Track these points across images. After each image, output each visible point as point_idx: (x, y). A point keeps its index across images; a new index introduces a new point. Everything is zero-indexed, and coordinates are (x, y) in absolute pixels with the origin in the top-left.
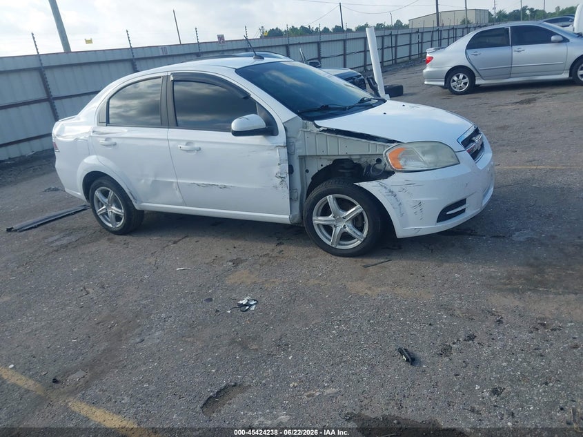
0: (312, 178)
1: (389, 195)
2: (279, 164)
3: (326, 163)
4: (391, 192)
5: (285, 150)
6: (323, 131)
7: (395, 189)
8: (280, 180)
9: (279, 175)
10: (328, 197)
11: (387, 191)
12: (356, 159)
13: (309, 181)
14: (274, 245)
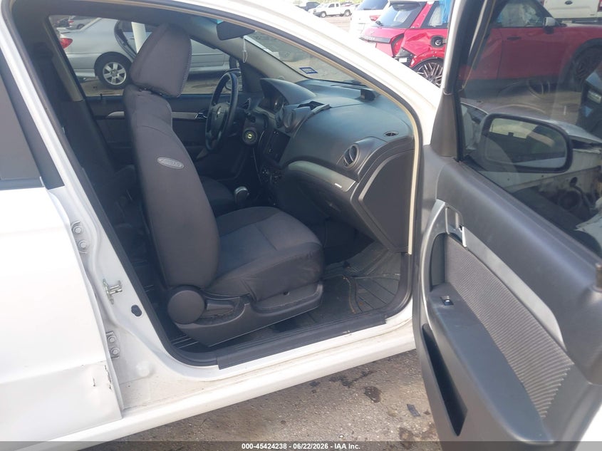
14: (368, 402)
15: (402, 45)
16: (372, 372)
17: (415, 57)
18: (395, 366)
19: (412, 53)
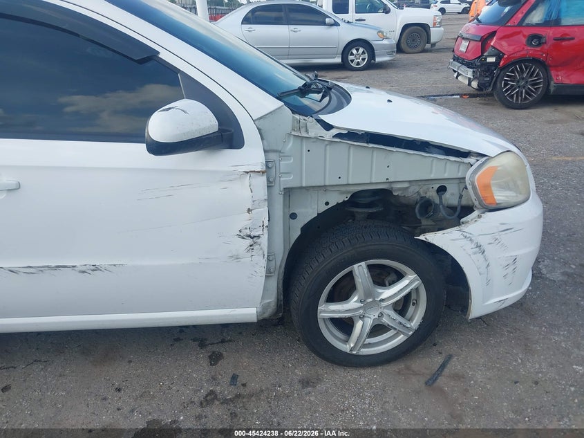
0: (302, 229)
1: (475, 253)
2: (249, 210)
3: (335, 199)
4: (479, 246)
5: (263, 180)
6: (339, 136)
7: (483, 241)
8: (249, 241)
9: (248, 232)
10: (356, 266)
11: (473, 246)
12: (399, 189)
13: (296, 234)
14: (204, 363)
15: (492, 44)
16: (230, 341)
17: (505, 56)
18: (254, 340)
19: (502, 53)
